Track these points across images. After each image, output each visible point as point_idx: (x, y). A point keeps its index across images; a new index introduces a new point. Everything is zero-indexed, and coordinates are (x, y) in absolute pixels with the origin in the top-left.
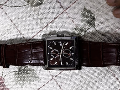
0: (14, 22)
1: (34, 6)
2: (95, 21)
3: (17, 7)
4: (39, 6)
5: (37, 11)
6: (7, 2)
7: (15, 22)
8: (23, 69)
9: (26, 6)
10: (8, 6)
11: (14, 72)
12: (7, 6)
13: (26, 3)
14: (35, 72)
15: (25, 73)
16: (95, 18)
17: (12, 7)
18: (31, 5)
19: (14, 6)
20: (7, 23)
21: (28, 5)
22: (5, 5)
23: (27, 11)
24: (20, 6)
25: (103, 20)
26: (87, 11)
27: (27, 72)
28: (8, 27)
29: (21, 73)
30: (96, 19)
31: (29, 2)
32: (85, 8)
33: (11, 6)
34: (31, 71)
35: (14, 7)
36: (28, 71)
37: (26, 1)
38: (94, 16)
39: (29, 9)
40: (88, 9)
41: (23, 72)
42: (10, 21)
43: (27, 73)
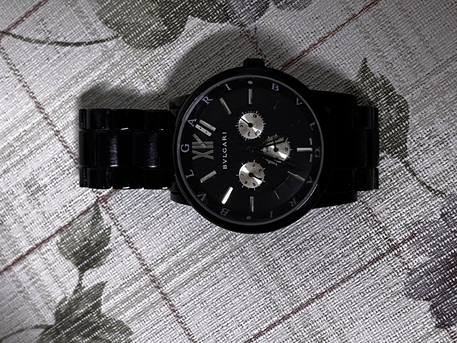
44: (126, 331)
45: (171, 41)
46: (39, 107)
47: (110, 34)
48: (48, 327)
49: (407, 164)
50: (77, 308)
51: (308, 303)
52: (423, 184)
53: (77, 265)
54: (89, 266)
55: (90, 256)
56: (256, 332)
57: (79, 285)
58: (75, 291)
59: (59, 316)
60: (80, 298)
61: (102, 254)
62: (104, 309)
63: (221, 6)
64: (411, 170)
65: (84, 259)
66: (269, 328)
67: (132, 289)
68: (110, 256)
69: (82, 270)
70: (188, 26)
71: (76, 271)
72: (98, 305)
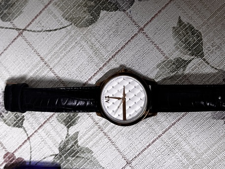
0: (46, 60)
1: (81, 27)
2: (202, 43)
3: (51, 31)
4: (90, 27)
5: (88, 36)
6: (31, 23)
7: (49, 60)
8: (69, 149)
9: (68, 28)
10: (34, 31)
11: (51, 156)
12: (31, 31)
13: (66, 23)
14: (92, 152)
15: (73, 157)
16: (202, 39)
17: (41, 31)
18: (76, 26)
19: (44, 29)
20: (34, 63)
21: (71, 26)
22: (28, 29)
23: (68, 37)
24: (56, 30)
25: (218, 42)
26: (185, 25)
27: (76, 153)
28: (35, 70)
29: (66, 156)
30: (204, 40)
31: (71, 20)
32: (180, 21)
33: (38, 31)
34: (83, 152)
35: (44, 31)
36: (78, 152)
37: (66, 19)
38: (199, 35)
39: (73, 33)
40: (186, 23)
41: (69, 154)
42: (39, 59)
43: (77, 157)
44: (90, 152)
45: (94, 22)
46: (42, 59)
47: (68, 23)
48: (56, 155)
49: (204, 60)
50: (68, 145)
51: (169, 128)
52: (213, 67)
53: (66, 125)
54: (71, 125)
55: (71, 120)
56: (148, 144)
57: (68, 134)
58: (66, 137)
59: (60, 149)
60: (69, 140)
61: (76, 119)
62: (79, 143)
63: (114, 4)
64: (207, 62)
65: (68, 122)
66: (153, 142)
67: (91, 133)
68: (79, 120)
69: (68, 127)
70: (101, 15)
71: (66, 128)
72: (77, 142)
